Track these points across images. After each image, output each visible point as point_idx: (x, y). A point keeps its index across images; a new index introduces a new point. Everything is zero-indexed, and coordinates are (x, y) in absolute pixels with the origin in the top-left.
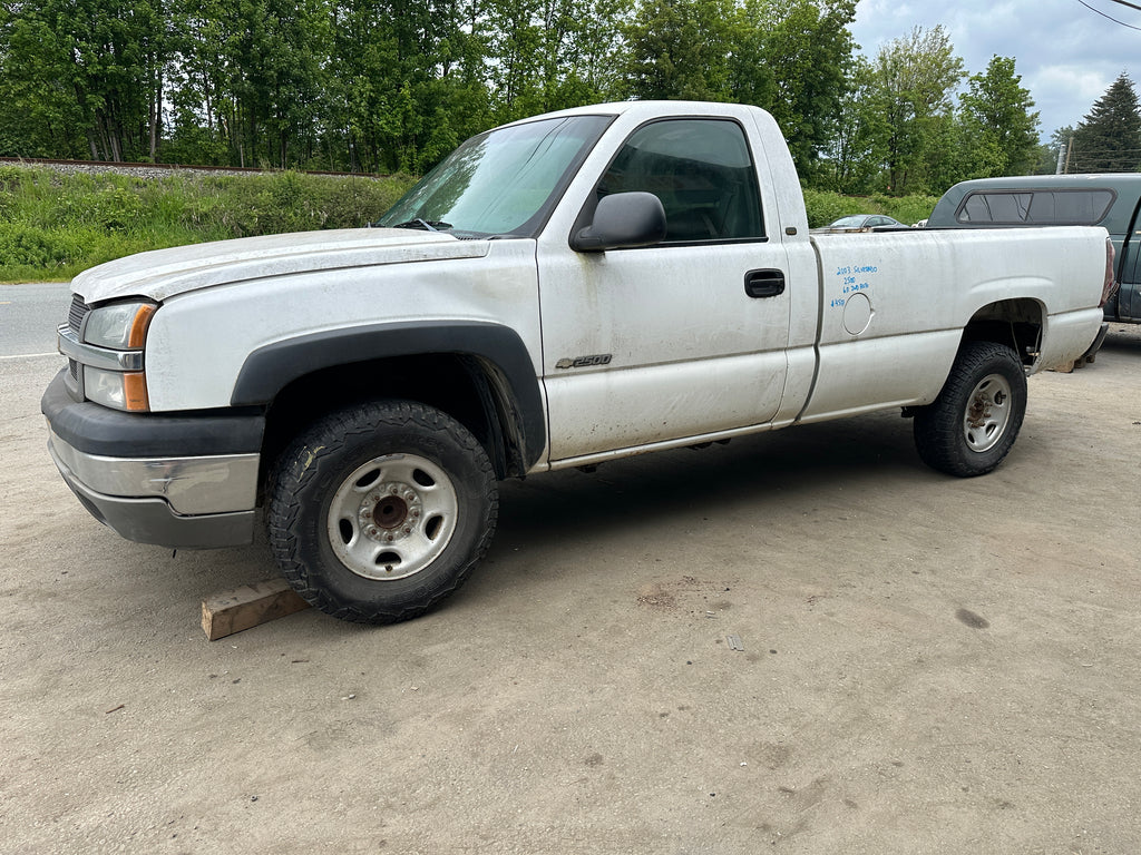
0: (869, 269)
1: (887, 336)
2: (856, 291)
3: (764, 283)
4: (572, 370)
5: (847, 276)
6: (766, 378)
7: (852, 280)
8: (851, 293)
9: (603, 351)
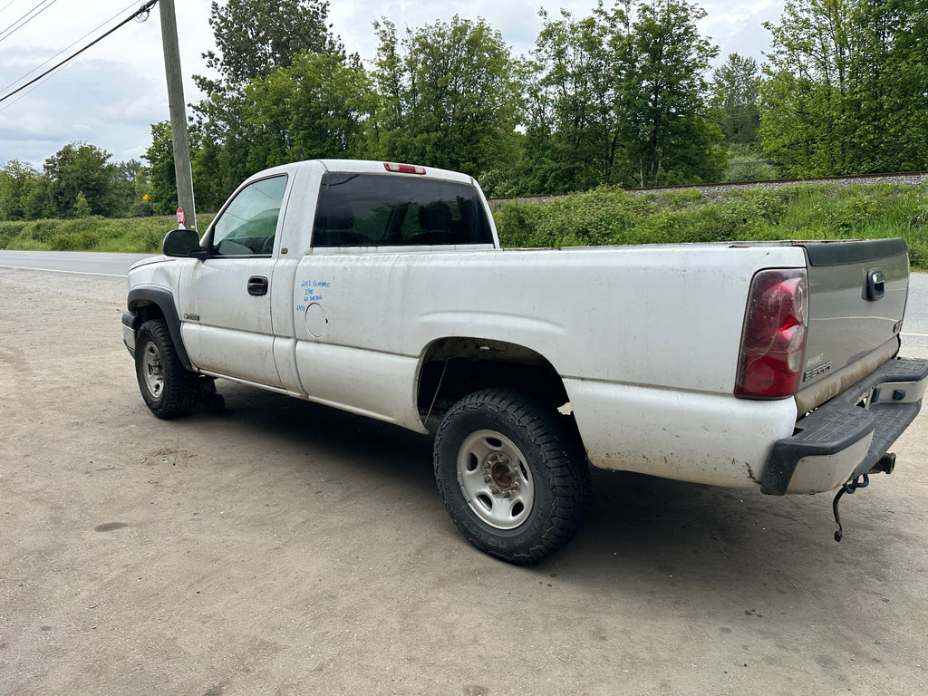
0: (324, 284)
1: (342, 345)
2: (312, 301)
3: (258, 286)
4: (188, 320)
5: (307, 287)
6: (263, 353)
7: (311, 292)
8: (309, 302)
9: (197, 313)
